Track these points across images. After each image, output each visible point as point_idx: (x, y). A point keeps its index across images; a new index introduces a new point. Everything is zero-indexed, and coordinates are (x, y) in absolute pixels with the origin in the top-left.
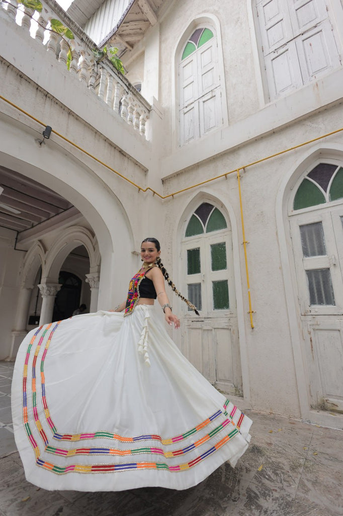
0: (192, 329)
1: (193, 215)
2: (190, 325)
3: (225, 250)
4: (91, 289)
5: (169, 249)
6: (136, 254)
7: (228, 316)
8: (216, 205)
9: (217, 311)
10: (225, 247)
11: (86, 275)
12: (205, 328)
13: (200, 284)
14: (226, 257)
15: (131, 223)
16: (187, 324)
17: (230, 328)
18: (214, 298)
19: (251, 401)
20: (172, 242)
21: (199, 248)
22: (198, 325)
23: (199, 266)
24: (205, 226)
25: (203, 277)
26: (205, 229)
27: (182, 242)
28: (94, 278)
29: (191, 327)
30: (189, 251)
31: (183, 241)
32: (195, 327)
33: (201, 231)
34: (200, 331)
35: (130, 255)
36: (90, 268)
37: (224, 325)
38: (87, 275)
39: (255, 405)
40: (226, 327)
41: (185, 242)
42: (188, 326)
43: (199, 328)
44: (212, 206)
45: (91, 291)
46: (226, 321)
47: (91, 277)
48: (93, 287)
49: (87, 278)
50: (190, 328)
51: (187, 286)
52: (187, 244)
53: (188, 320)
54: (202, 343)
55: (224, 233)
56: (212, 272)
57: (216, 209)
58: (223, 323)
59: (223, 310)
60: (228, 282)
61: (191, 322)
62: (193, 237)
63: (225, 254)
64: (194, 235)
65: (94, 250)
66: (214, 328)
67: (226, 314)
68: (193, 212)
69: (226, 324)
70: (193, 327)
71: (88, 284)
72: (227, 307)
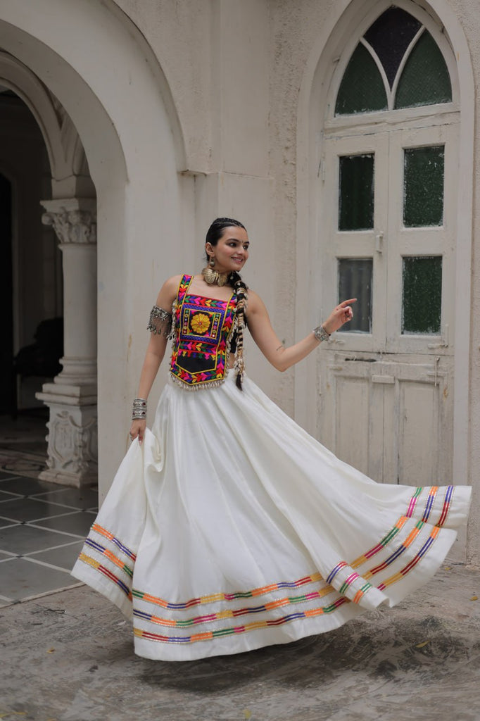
0: (345, 378)
1: (360, 45)
2: (340, 370)
3: (441, 169)
4: (61, 247)
5: (287, 148)
6: (190, 175)
7: (436, 352)
8: (426, 24)
9: (409, 336)
10: (441, 160)
11: (43, 203)
12: (377, 377)
13: (369, 262)
14: (442, 188)
15: (172, 88)
16: (332, 365)
17: (435, 380)
18: (404, 303)
19: (467, 547)
20: (294, 129)
21: (373, 154)
22: (362, 369)
23: (371, 209)
24: (391, 88)
25: (378, 243)
26: (391, 96)
27: (324, 131)
28: (67, 213)
29: (342, 373)
30: (344, 160)
31: (330, 125)
32: (353, 373)
33: (380, 104)
34: (365, 385)
35: (173, 178)
36: (53, 182)
37: (424, 375)
38: (46, 204)
39: (475, 556)
40: (427, 379)
41: (334, 130)
42: (335, 370)
43: (363, 378)
44: (416, 24)
45: (61, 252)
46: (431, 365)
47: (57, 210)
48: (66, 239)
49: (45, 211)
50: (339, 376)
51: (335, 265)
52: (340, 137)
53: (336, 357)
54: (369, 415)
55: (443, 115)
56: (404, 229)
57: (426, 33)
58: (422, 367)
59: (424, 336)
60: (444, 261)
61: (344, 361)
62: (356, 117)
63: (441, 180)
64: (359, 110)
65: (60, 123)
66: (400, 381)
67: (431, 345)
68: (358, 37)
69: (429, 372)
70: (347, 374)
71: (51, 231)
72: (436, 328)
